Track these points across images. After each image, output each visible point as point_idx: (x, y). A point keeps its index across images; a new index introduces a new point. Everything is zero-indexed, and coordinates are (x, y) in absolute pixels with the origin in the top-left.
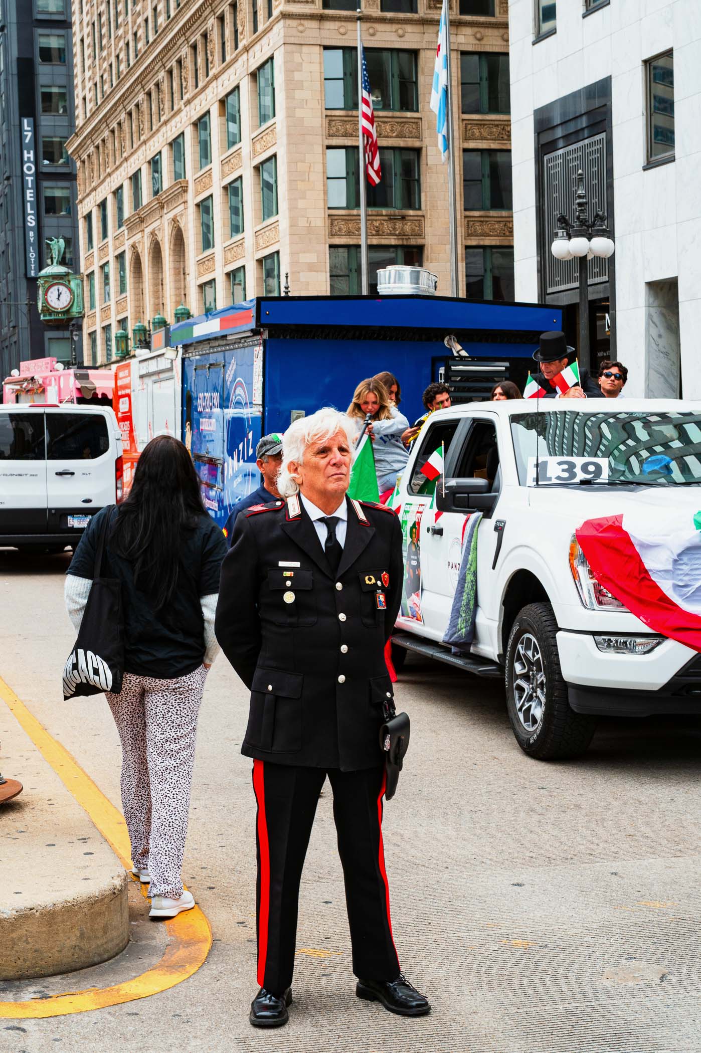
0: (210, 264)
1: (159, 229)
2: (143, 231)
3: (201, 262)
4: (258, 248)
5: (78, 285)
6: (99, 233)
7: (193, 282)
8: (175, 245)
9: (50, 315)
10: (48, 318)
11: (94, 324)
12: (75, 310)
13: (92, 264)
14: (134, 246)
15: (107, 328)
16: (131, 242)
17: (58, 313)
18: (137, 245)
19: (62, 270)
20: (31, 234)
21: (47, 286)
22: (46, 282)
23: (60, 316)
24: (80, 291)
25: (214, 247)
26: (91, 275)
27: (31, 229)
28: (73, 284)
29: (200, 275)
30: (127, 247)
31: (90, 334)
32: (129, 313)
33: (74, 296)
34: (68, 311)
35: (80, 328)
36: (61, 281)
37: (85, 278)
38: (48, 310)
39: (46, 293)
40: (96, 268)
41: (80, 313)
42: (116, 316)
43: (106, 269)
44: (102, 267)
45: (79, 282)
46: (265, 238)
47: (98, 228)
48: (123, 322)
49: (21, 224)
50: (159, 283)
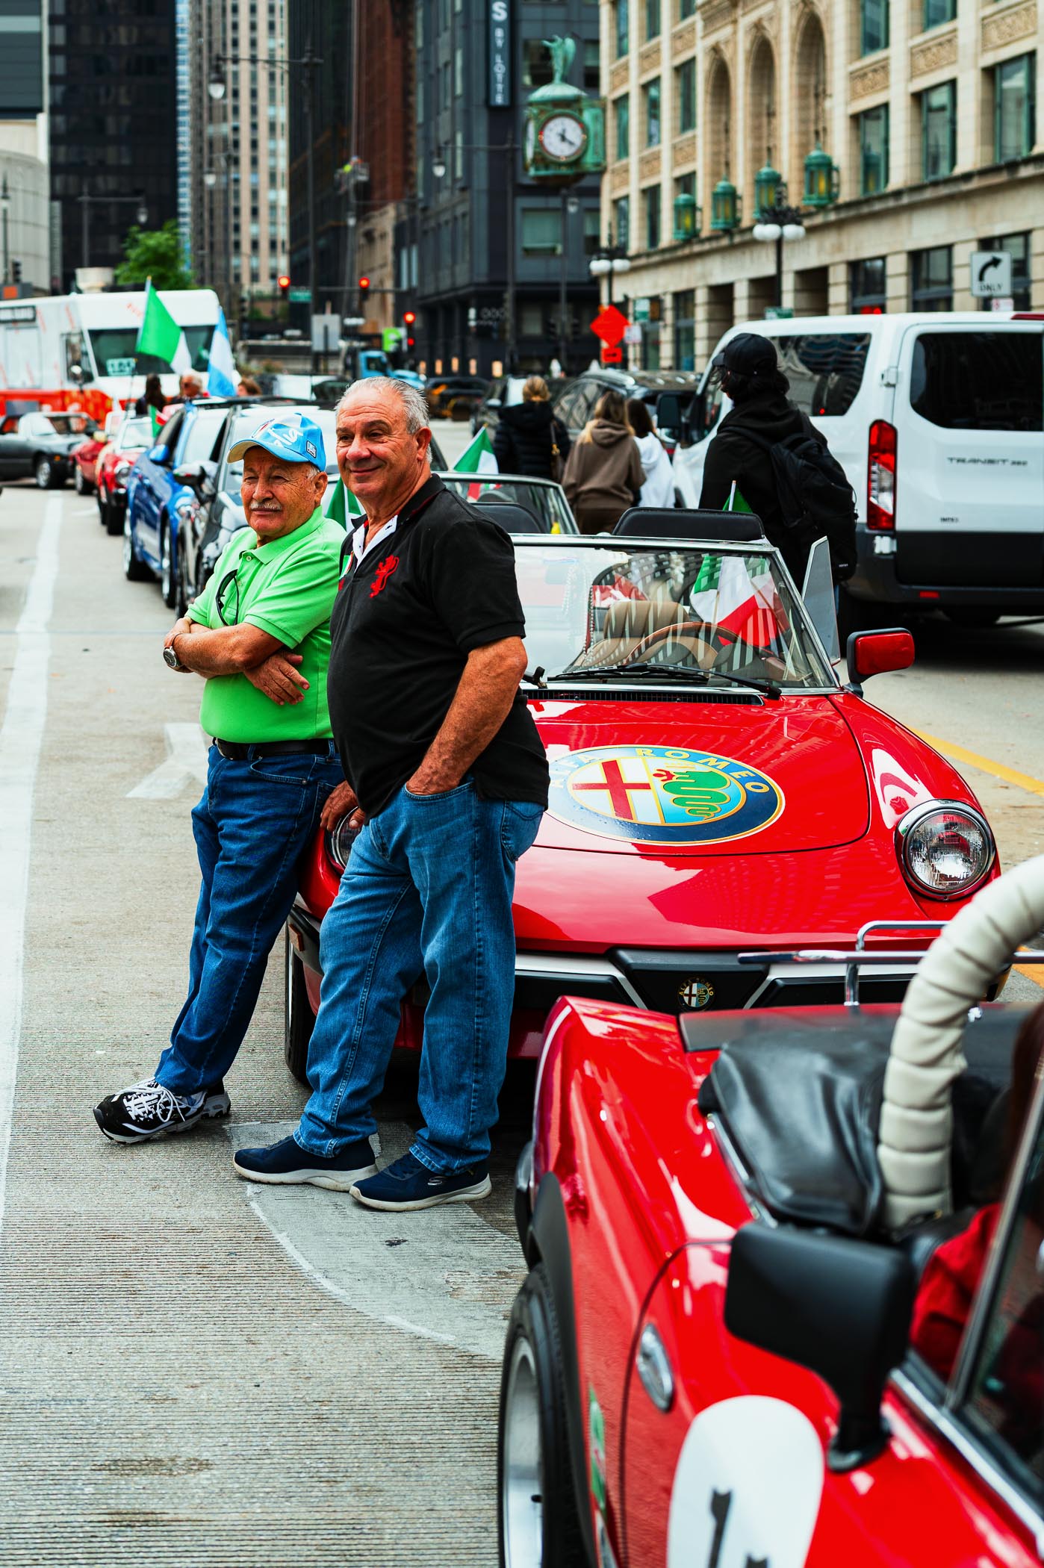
0: (879, 77)
1: (771, 19)
2: (735, 22)
3: (857, 76)
4: (985, 44)
5: (596, 118)
6: (641, 28)
7: (839, 108)
8: (803, 44)
9: (547, 167)
10: (543, 173)
11: (625, 182)
12: (590, 159)
13: (625, 80)
14: (716, 49)
15: (652, 194)
16: (711, 40)
17: (560, 165)
18: (722, 47)
19: (569, 91)
20: (499, 33)
21: (543, 118)
22: (542, 112)
23: (564, 171)
24: (599, 127)
25: (887, 45)
26: (621, 102)
27: (499, 24)
28: (587, 116)
29: (854, 96)
30: (700, 51)
31: (615, 202)
32: (700, 165)
33: (588, 137)
34: (576, 162)
35: (595, 192)
36: (567, 111)
37: (610, 107)
38: (542, 158)
39: (540, 130)
40: (633, 87)
41: (598, 165)
42: (672, 169)
43: (653, 92)
44: (645, 88)
45: (598, 111)
46: (1004, 28)
47: (640, 19)
48: (686, 183)
49: (482, 16)
50: (765, 113)
